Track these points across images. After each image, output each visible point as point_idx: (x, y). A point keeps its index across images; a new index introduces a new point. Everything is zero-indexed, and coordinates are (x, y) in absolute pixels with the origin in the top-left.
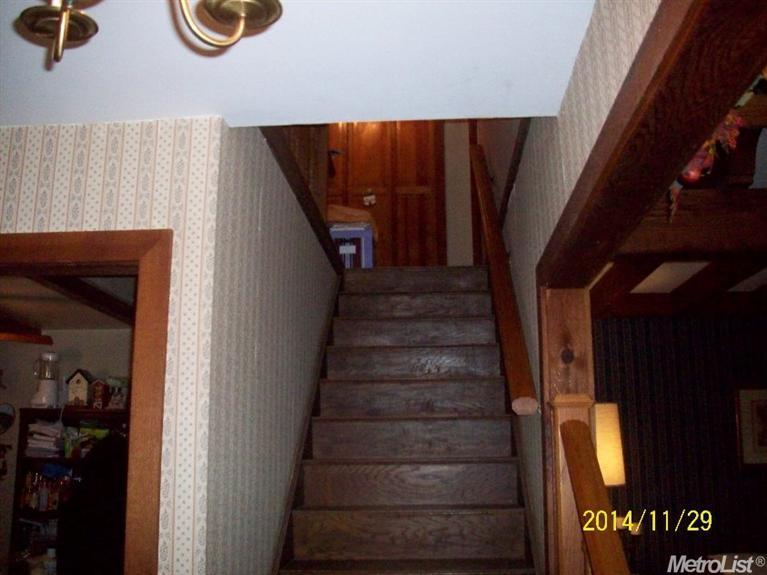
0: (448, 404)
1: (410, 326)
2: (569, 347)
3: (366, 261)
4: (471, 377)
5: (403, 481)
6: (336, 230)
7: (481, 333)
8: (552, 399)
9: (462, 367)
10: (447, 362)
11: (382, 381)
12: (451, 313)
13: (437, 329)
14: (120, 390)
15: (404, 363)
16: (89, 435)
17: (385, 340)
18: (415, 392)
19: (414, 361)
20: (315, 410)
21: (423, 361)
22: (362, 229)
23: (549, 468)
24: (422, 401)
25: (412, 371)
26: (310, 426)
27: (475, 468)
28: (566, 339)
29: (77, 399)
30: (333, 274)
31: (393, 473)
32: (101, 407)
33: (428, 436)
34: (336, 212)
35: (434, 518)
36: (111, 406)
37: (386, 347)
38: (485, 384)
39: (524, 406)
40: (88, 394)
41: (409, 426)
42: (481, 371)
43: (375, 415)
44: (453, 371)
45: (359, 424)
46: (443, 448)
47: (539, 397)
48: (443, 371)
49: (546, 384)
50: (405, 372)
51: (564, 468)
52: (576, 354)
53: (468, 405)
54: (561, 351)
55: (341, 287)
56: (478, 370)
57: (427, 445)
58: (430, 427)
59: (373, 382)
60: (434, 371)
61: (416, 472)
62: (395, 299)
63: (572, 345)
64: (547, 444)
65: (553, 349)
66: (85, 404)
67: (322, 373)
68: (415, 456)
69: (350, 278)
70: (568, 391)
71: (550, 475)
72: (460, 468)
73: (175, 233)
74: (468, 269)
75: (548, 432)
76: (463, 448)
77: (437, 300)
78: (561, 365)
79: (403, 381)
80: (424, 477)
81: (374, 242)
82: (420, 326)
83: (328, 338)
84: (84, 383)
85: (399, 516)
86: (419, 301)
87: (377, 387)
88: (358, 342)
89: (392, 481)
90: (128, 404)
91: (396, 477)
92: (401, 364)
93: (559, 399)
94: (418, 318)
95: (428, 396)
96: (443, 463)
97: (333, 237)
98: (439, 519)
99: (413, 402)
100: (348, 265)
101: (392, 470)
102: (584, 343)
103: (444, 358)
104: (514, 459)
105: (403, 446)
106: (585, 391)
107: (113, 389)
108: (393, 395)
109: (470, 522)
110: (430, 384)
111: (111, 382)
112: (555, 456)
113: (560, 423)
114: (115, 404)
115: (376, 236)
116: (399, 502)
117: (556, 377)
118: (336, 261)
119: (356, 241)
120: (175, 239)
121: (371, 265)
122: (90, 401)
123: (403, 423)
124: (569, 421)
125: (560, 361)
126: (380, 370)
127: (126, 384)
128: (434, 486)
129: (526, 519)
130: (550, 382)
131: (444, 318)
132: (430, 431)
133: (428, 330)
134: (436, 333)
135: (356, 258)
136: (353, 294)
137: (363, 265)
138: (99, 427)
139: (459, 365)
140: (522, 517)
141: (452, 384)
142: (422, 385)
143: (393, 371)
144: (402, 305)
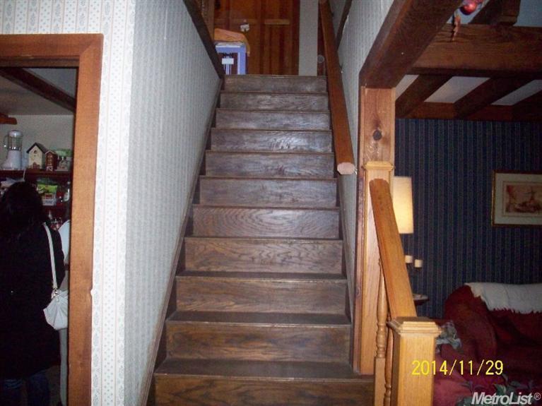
0: (294, 171)
1: (270, 116)
2: (379, 129)
3: (241, 70)
4: (312, 153)
5: (261, 221)
6: (220, 47)
7: (320, 122)
8: (365, 164)
9: (305, 146)
10: (295, 141)
11: (249, 153)
12: (299, 108)
13: (289, 119)
14: (65, 158)
15: (265, 141)
16: (44, 189)
17: (252, 126)
18: (272, 161)
19: (271, 140)
20: (202, 171)
21: (278, 140)
22: (239, 47)
23: (360, 210)
24: (276, 167)
25: (270, 147)
26: (198, 181)
27: (311, 213)
28: (377, 124)
29: (34, 164)
30: (217, 77)
31: (254, 215)
32: (51, 170)
33: (280, 191)
34: (220, 34)
35: (281, 245)
36: (59, 169)
37: (253, 130)
38: (320, 157)
39: (345, 168)
40: (43, 160)
41: (267, 183)
42: (319, 149)
43: (243, 176)
44: (299, 148)
45: (232, 181)
46: (290, 199)
47: (356, 162)
48: (292, 148)
49: (361, 154)
50: (265, 148)
51: (370, 212)
52: (383, 134)
53: (308, 171)
54: (373, 132)
55: (222, 87)
56: (316, 148)
57: (279, 197)
58: (281, 185)
59: (243, 153)
60: (286, 147)
61: (271, 215)
62: (260, 97)
63: (380, 128)
64: (360, 194)
65: (367, 130)
66: (41, 168)
67: (207, 146)
68: (270, 205)
69: (229, 81)
70: (376, 159)
71: (360, 215)
72: (300, 213)
73: (105, 36)
74: (312, 78)
75: (361, 187)
76: (303, 200)
77: (291, 99)
78: (373, 142)
79: (264, 153)
80: (275, 218)
81: (247, 57)
82: (278, 116)
83: (212, 123)
84: (40, 153)
85: (257, 243)
86: (277, 100)
87: (245, 157)
88: (233, 126)
89: (254, 221)
90: (72, 168)
91: (257, 218)
92: (263, 141)
93: (370, 164)
94: (276, 110)
95: (281, 164)
96: (289, 209)
97: (218, 52)
98: (284, 245)
99: (269, 168)
100: (227, 72)
101: (255, 212)
102: (389, 128)
103: (292, 139)
104: (338, 208)
105: (262, 197)
106: (388, 159)
107: (60, 157)
108: (257, 163)
109: (306, 249)
110: (282, 156)
111: (59, 153)
112: (364, 203)
113: (369, 180)
114: (62, 168)
115: (249, 53)
116: (258, 235)
117: (369, 150)
118: (220, 69)
119: (234, 56)
120: (105, 41)
121: (244, 73)
122: (44, 166)
123: (262, 181)
124: (376, 180)
125: (372, 138)
126: (248, 146)
127: (70, 154)
128: (282, 225)
129: (343, 248)
130: (364, 152)
131: (295, 111)
132: (281, 188)
133: (282, 119)
134: (288, 122)
135: (234, 67)
136: (231, 93)
137: (239, 73)
138: (51, 184)
139: (303, 144)
140: (341, 247)
141: (298, 157)
142: (277, 157)
143: (257, 147)
144: (266, 101)
